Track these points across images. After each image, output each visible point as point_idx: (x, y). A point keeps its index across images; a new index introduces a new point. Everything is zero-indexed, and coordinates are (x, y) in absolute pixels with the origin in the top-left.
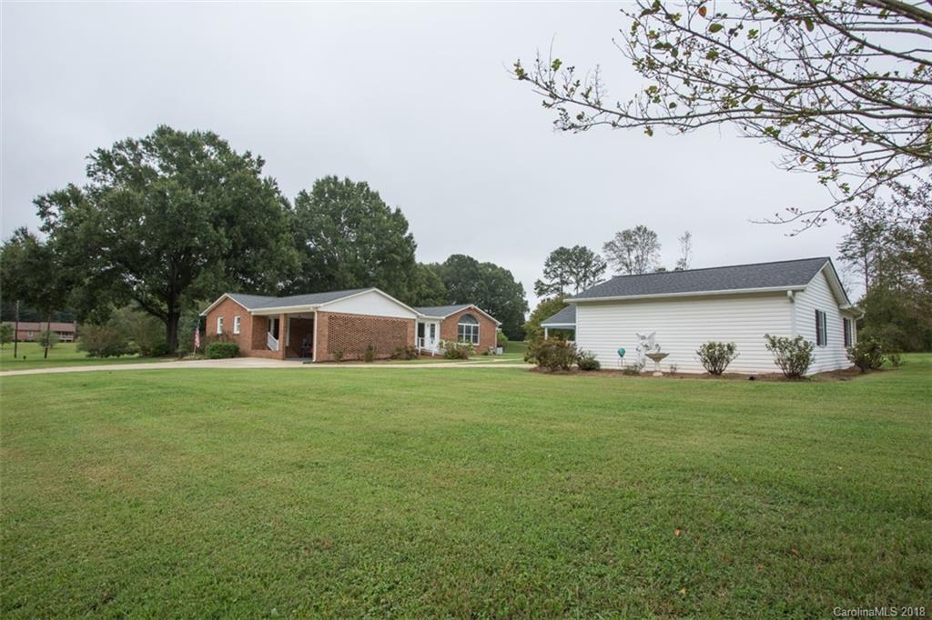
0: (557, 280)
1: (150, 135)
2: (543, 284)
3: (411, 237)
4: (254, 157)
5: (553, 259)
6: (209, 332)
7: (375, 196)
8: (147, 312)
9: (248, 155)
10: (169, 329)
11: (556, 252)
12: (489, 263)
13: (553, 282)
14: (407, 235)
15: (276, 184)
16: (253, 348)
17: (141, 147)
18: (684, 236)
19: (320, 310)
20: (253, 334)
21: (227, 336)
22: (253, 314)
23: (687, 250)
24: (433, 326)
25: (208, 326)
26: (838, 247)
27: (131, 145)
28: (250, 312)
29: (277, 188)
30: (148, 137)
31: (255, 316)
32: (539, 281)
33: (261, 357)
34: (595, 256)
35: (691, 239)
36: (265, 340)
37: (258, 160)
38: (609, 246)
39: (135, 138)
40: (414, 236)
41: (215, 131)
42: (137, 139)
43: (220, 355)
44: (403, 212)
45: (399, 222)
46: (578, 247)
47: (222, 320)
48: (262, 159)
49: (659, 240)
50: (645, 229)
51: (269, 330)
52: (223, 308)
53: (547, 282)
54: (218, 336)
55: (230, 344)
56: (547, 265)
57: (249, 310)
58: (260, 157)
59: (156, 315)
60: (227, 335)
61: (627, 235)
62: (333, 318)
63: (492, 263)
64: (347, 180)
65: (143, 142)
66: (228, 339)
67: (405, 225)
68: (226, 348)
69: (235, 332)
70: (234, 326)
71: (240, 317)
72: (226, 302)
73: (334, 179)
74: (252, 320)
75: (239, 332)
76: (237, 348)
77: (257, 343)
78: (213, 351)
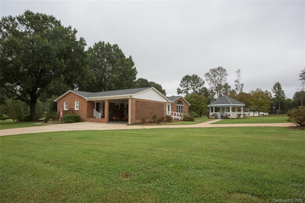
0: (186, 88)
1: (21, 15)
2: (180, 90)
3: (135, 68)
4: (73, 29)
5: (184, 80)
6: (59, 109)
7: (120, 51)
8: (21, 100)
9: (70, 28)
10: (31, 108)
11: (185, 77)
12: (152, 82)
13: (184, 89)
14: (133, 68)
15: (85, 41)
16: (87, 118)
17: (16, 20)
18: (238, 71)
19: (133, 97)
20: (87, 110)
22: (87, 100)
23: (239, 76)
24: (169, 105)
25: (58, 106)
26: (299, 75)
27: (11, 19)
28: (86, 99)
29: (85, 43)
30: (20, 16)
31: (88, 101)
32: (179, 88)
33: (93, 122)
34: (200, 78)
35: (241, 72)
36: (93, 113)
37: (74, 30)
38: (207, 74)
39: (14, 16)
40: (136, 68)
41: (54, 16)
42: (15, 17)
43: (72, 121)
44: (132, 58)
45: (130, 62)
46: (194, 75)
47: (67, 103)
48: (76, 30)
49: (227, 72)
50: (222, 68)
51: (94, 108)
52: (68, 98)
53: (182, 89)
54: (66, 111)
55: (74, 115)
56: (182, 82)
57: (85, 98)
58: (75, 29)
59: (25, 101)
60: (72, 110)
61: (214, 71)
62: (138, 101)
63: (153, 82)
64: (108, 43)
65: (18, 18)
66: (73, 113)
67: (133, 64)
68: (75, 117)
69: (76, 109)
70: (74, 106)
71: (78, 102)
72: (70, 94)
73: (103, 43)
74: (86, 103)
75: (78, 109)
76: (80, 117)
77: (89, 115)
78: (68, 119)
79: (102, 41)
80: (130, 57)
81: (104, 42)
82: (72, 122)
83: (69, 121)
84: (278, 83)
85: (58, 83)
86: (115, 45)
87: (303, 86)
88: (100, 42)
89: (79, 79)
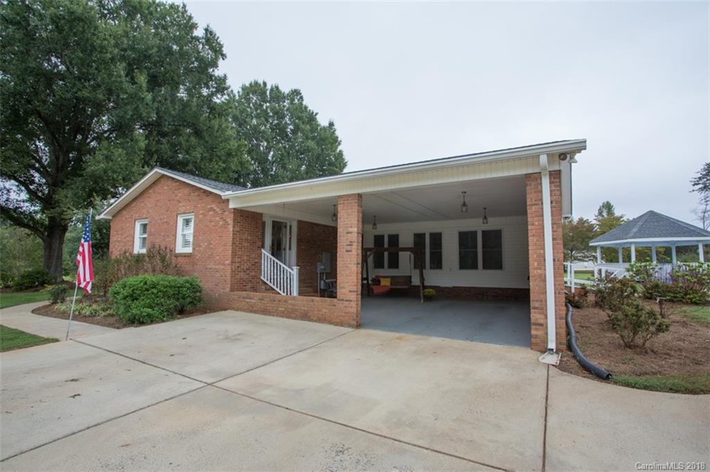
6: (115, 249)
10: (49, 247)
16: (233, 290)
20: (234, 254)
21: (163, 259)
22: (232, 205)
25: (113, 239)
28: (228, 200)
36: (257, 266)
43: (155, 312)
44: (336, 127)
45: (331, 137)
47: (144, 226)
51: (263, 246)
52: (149, 202)
54: (139, 258)
57: (226, 194)
60: (160, 256)
66: (165, 267)
68: (171, 292)
69: (180, 249)
70: (175, 236)
71: (192, 216)
72: (158, 188)
73: (262, 84)
74: (230, 221)
75: (189, 250)
76: (195, 288)
77: (242, 275)
78: (134, 299)
79: (261, 82)
80: (331, 124)
81: (265, 84)
82: (151, 320)
83: (134, 311)
84: (608, 202)
85: (120, 155)
86: (296, 91)
87: (707, 205)
88: (256, 83)
89: (199, 156)
